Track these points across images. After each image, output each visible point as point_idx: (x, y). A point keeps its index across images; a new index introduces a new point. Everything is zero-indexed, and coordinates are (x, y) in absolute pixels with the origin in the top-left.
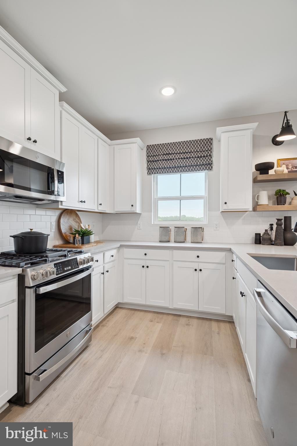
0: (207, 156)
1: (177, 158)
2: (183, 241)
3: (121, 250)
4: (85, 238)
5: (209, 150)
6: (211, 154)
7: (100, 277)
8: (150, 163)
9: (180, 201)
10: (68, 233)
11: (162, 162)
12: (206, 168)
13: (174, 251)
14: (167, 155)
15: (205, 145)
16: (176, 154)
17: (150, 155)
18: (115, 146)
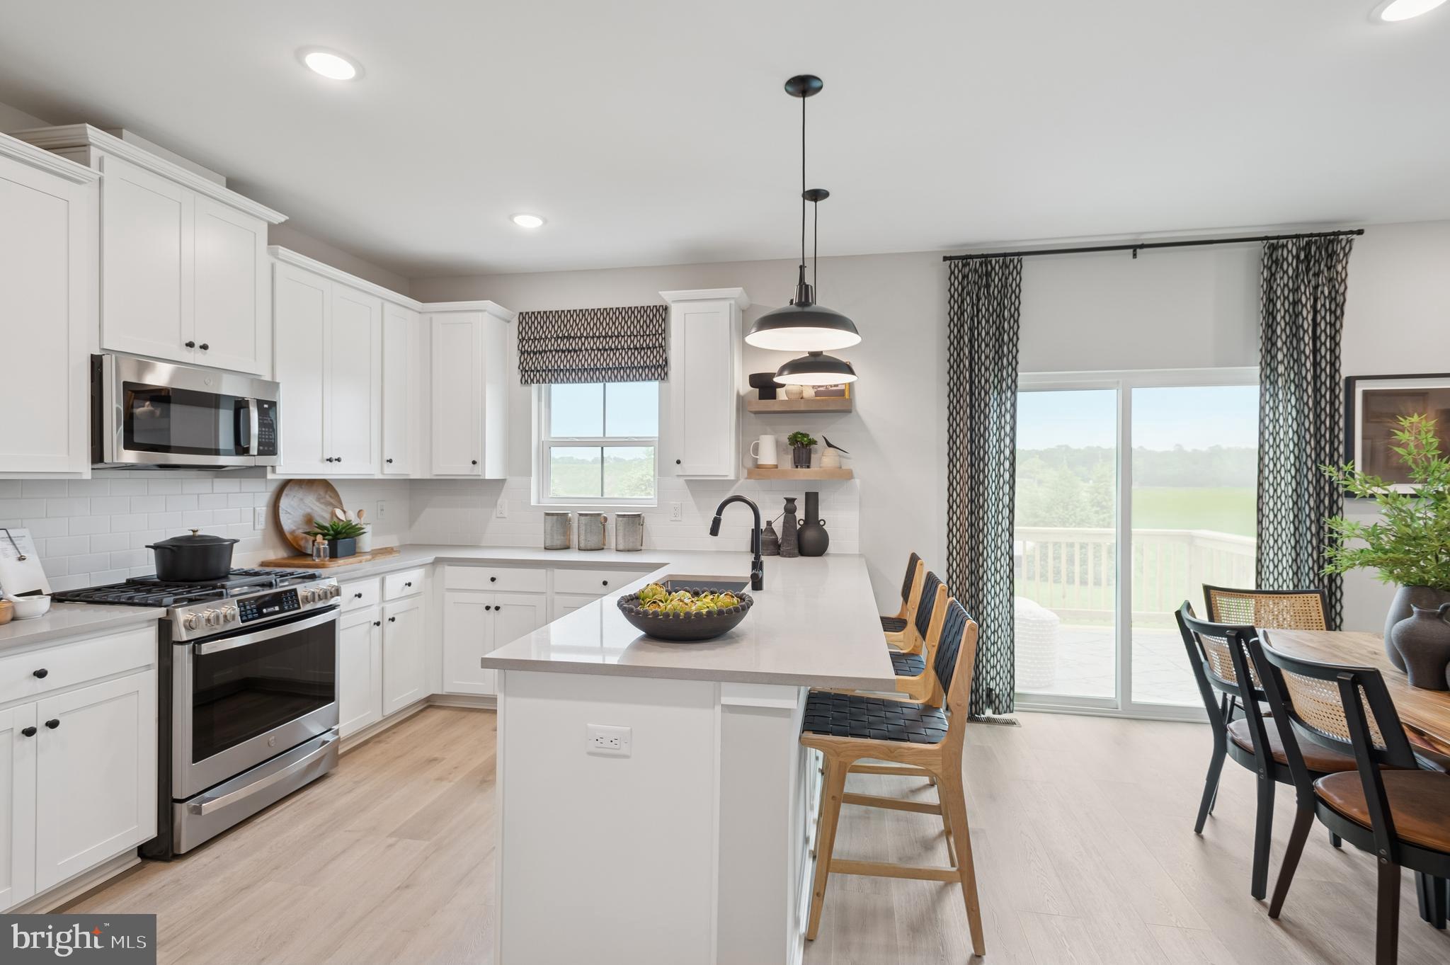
0: (656, 348)
1: (589, 348)
2: (597, 547)
3: (439, 569)
4: (342, 544)
5: (659, 334)
6: (663, 344)
7: (369, 631)
8: (526, 355)
9: (602, 448)
10: (299, 532)
11: (554, 357)
12: (653, 375)
13: (555, 570)
14: (565, 340)
15: (651, 321)
16: (586, 338)
17: (526, 338)
18: (435, 316)
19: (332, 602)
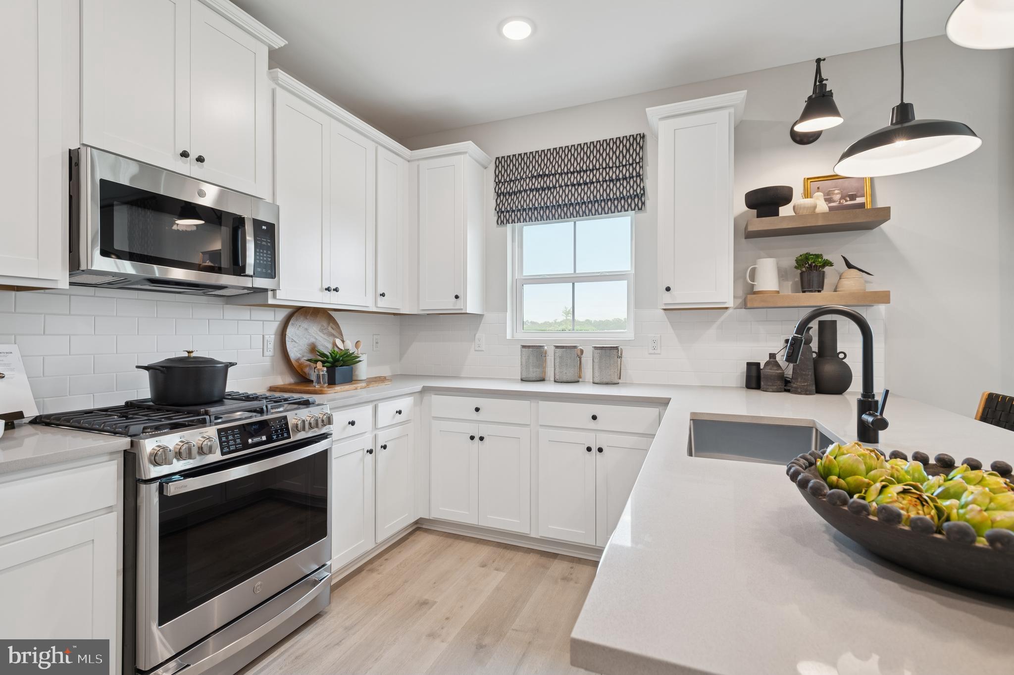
0: (633, 177)
1: (563, 184)
2: (573, 379)
3: (426, 398)
4: (339, 371)
5: (636, 163)
6: (641, 173)
7: (362, 460)
8: (502, 197)
9: (573, 284)
10: (303, 360)
11: (528, 196)
12: (630, 205)
13: (541, 402)
14: (540, 179)
15: (628, 151)
16: (561, 174)
17: (502, 181)
18: (422, 163)
19: (324, 430)
